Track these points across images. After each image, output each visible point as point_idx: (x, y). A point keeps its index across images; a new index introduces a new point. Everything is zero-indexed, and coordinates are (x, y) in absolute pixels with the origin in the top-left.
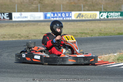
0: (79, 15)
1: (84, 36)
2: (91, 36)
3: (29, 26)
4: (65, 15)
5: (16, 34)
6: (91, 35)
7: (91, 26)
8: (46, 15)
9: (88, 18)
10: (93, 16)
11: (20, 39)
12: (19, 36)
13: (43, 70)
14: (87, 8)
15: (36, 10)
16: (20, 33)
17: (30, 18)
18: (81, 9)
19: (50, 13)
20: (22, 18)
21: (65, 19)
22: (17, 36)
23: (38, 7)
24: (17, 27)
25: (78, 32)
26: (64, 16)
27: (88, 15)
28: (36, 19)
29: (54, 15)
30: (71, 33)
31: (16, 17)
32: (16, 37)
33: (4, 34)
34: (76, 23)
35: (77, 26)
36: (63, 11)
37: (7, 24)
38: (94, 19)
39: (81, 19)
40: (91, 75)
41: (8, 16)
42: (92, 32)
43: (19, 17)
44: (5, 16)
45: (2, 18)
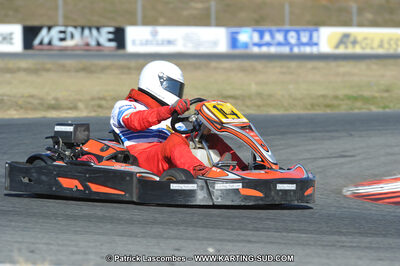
0: (345, 40)
1: (361, 108)
2: (384, 108)
6: (382, 104)
7: (382, 76)
9: (372, 48)
10: (389, 43)
14: (369, 16)
15: (202, 20)
17: (185, 45)
18: (352, 20)
20: (158, 44)
21: (296, 50)
25: (341, 93)
27: (372, 40)
28: (203, 50)
30: (318, 97)
31: (137, 42)
33: (101, 96)
34: (333, 64)
35: (337, 74)
36: (291, 24)
37: (108, 62)
38: (392, 51)
39: (350, 50)
40: (385, 236)
41: (111, 36)
42: (386, 95)
44: (104, 36)
45: (93, 43)
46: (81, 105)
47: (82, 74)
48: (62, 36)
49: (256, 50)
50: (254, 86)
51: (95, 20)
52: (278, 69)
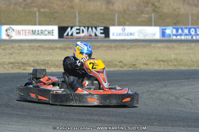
3: (136, 48)
4: (196, 32)
5: (115, 60)
11: (121, 69)
12: (121, 64)
13: (160, 120)
15: (148, 23)
16: (121, 59)
17: (139, 36)
19: (171, 28)
20: (125, 35)
21: (194, 38)
22: (116, 64)
23: (151, 17)
24: (117, 50)
26: (193, 33)
29: (177, 31)
31: (115, 34)
32: (116, 66)
36: (192, 25)
41: (102, 31)
43: (120, 34)
44: (99, 31)
45: (93, 35)
48: (78, 31)
49: (174, 37)
50: (173, 56)
51: (95, 23)
52: (185, 47)
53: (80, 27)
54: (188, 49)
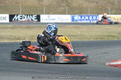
1: (111, 39)
4: (93, 18)
6: (118, 38)
7: (118, 29)
8: (73, 17)
13: (71, 72)
14: (114, 11)
15: (63, 13)
17: (58, 20)
18: (109, 13)
19: (78, 16)
20: (50, 20)
21: (92, 22)
23: (65, 9)
25: (105, 34)
26: (91, 19)
28: (64, 22)
29: (81, 18)
30: (98, 36)
31: (44, 19)
33: (33, 35)
34: (103, 26)
35: (104, 29)
36: (90, 14)
37: (35, 25)
40: (118, 77)
41: (36, 18)
42: (119, 35)
43: (47, 19)
44: (34, 18)
45: (30, 20)
46: (26, 38)
47: (27, 29)
48: (21, 17)
49: (80, 22)
50: (79, 32)
51: (31, 13)
52: (86, 27)
53: (22, 15)
54: (88, 28)
